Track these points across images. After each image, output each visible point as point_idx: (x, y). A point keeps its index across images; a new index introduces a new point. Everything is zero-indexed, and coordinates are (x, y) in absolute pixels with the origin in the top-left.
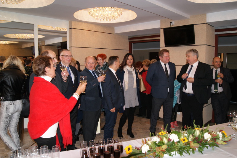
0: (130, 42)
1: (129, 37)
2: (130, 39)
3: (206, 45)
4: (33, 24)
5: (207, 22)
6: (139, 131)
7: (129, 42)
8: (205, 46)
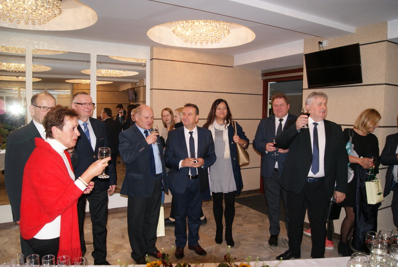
0: (264, 80)
1: (262, 71)
2: (265, 74)
3: (386, 84)
4: (90, 54)
5: (389, 37)
6: (247, 240)
7: (262, 81)
8: (384, 86)
